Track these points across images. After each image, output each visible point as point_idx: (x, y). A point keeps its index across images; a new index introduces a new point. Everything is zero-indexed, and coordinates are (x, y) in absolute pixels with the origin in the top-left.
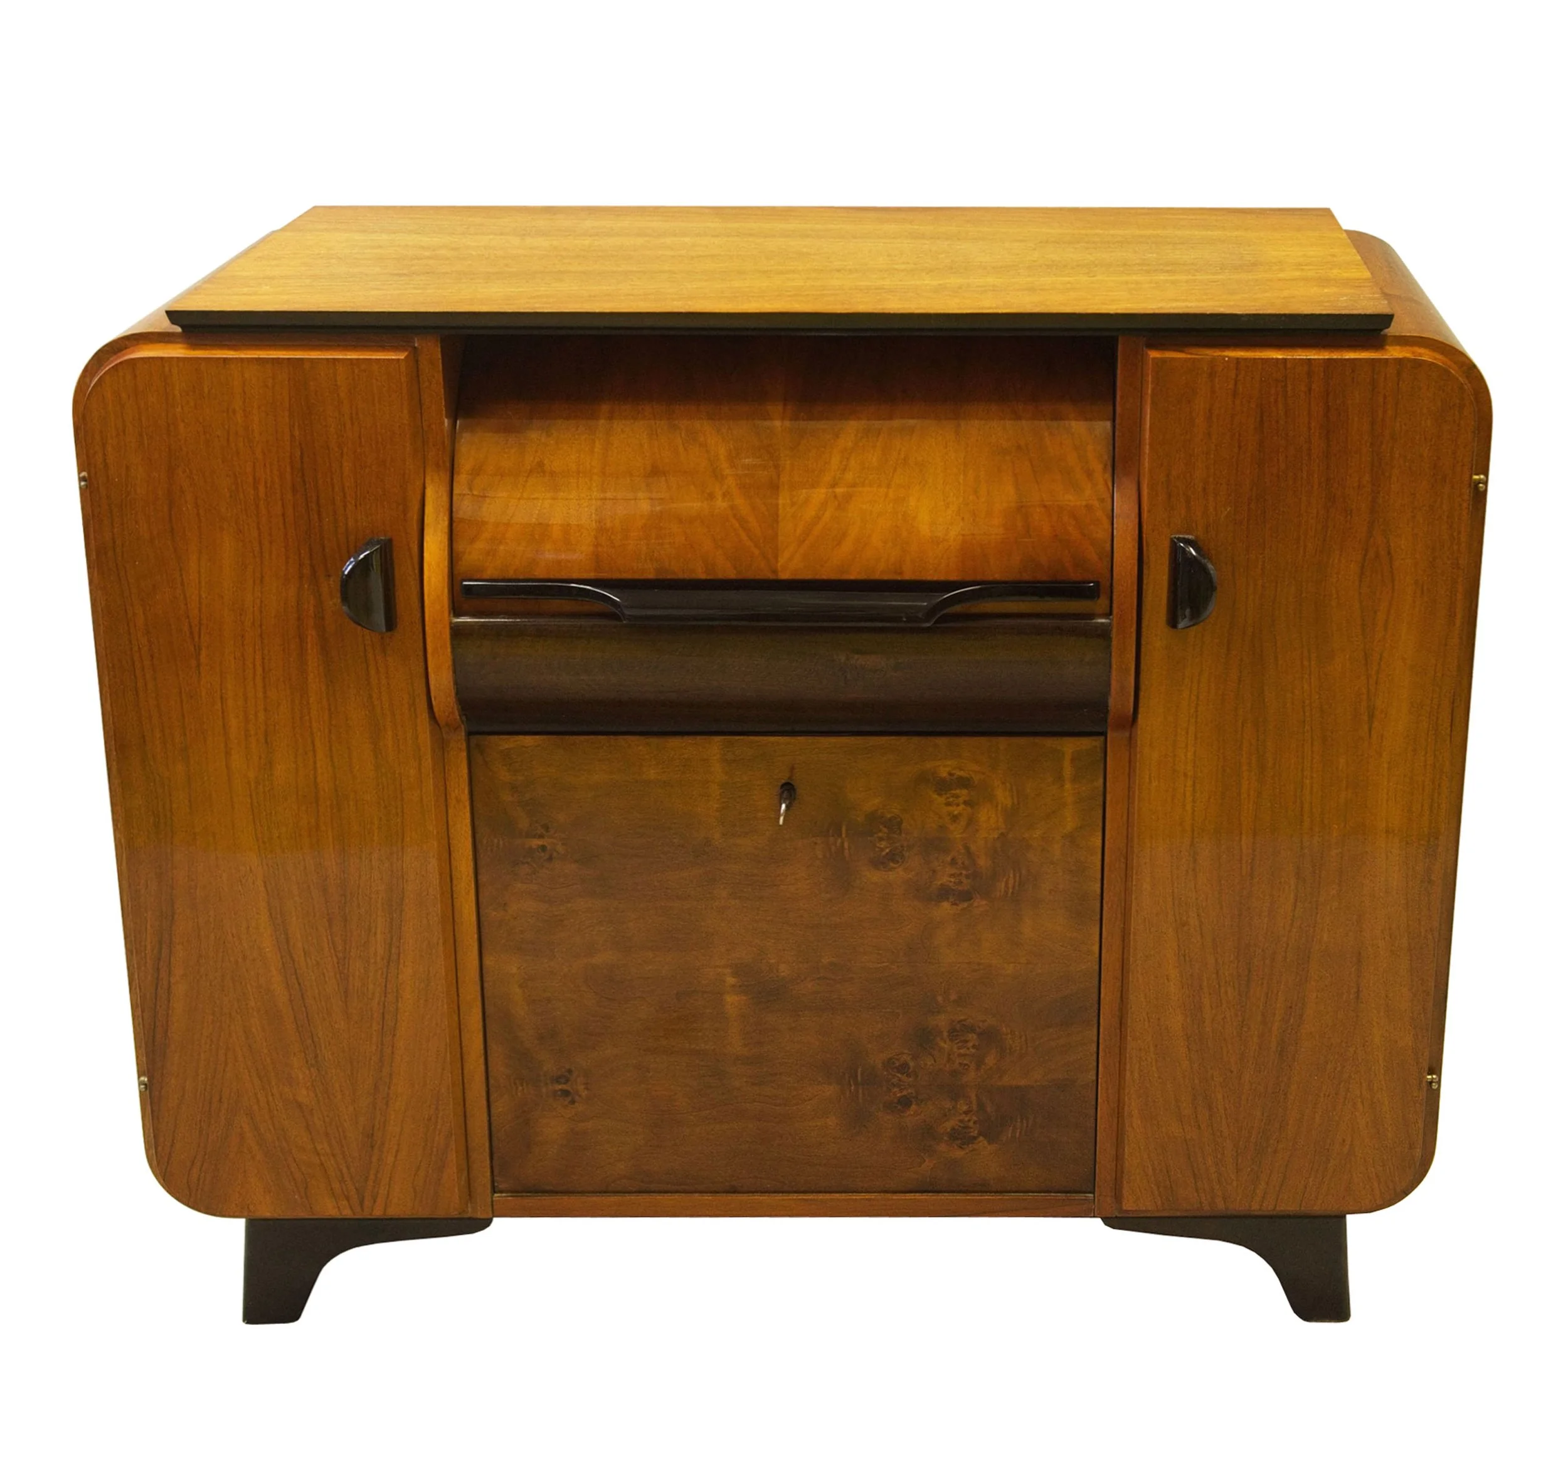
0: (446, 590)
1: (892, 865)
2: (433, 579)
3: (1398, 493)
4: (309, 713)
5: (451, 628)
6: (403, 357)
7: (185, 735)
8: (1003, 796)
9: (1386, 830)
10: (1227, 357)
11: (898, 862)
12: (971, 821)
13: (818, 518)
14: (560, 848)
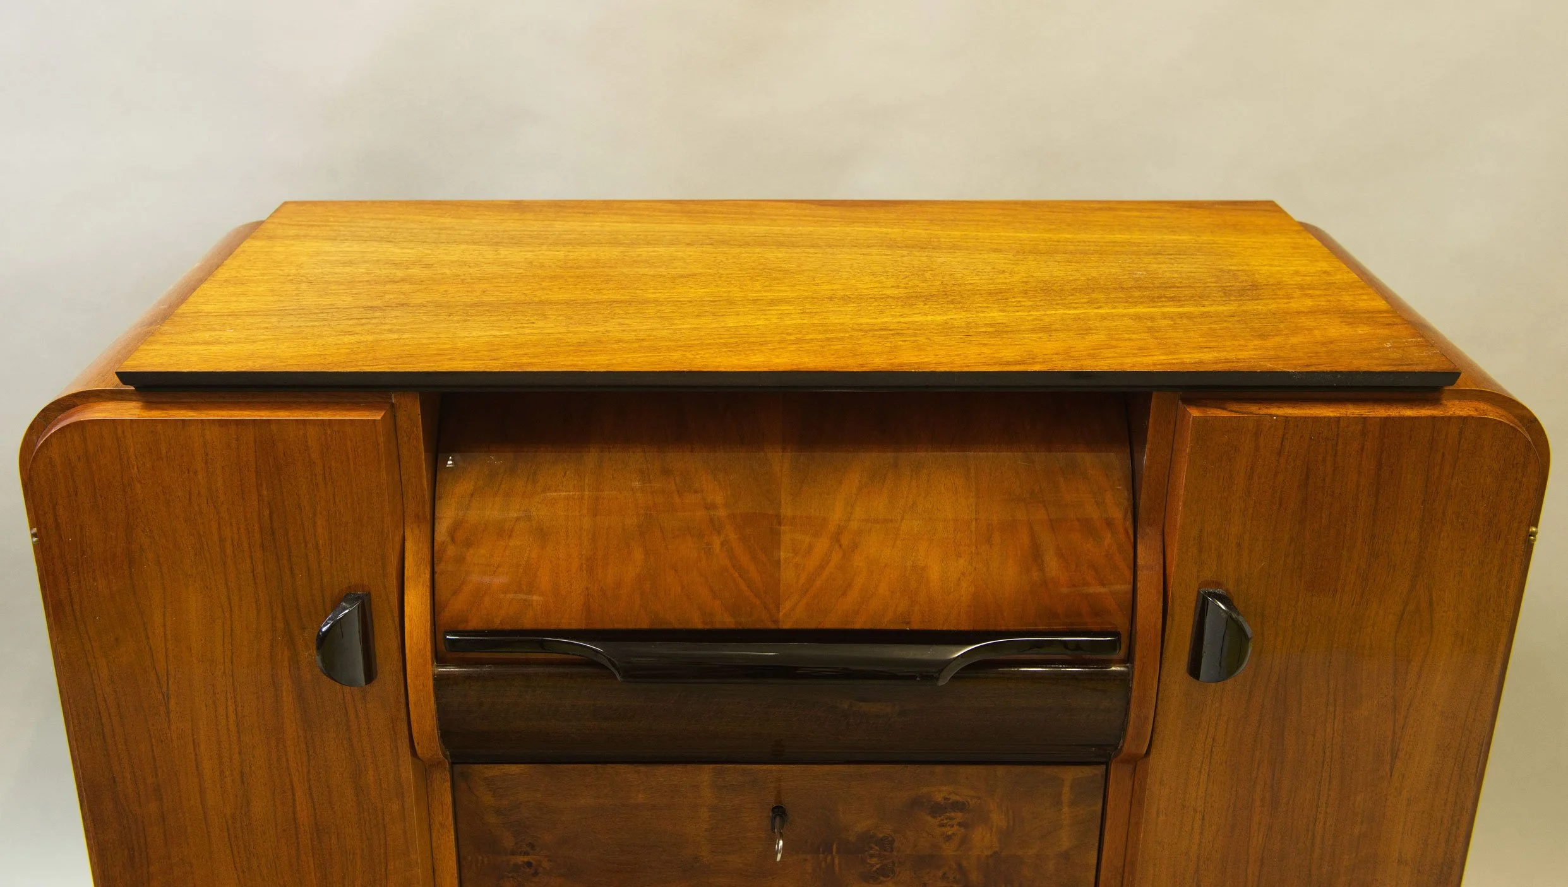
0: (429, 644)
1: (882, 878)
2: (415, 634)
3: (1447, 549)
4: (286, 755)
5: (434, 679)
6: (379, 418)
7: (157, 775)
8: (998, 819)
9: (1399, 860)
10: (1274, 415)
11: (889, 876)
12: (964, 841)
13: (821, 567)
14: (546, 864)
